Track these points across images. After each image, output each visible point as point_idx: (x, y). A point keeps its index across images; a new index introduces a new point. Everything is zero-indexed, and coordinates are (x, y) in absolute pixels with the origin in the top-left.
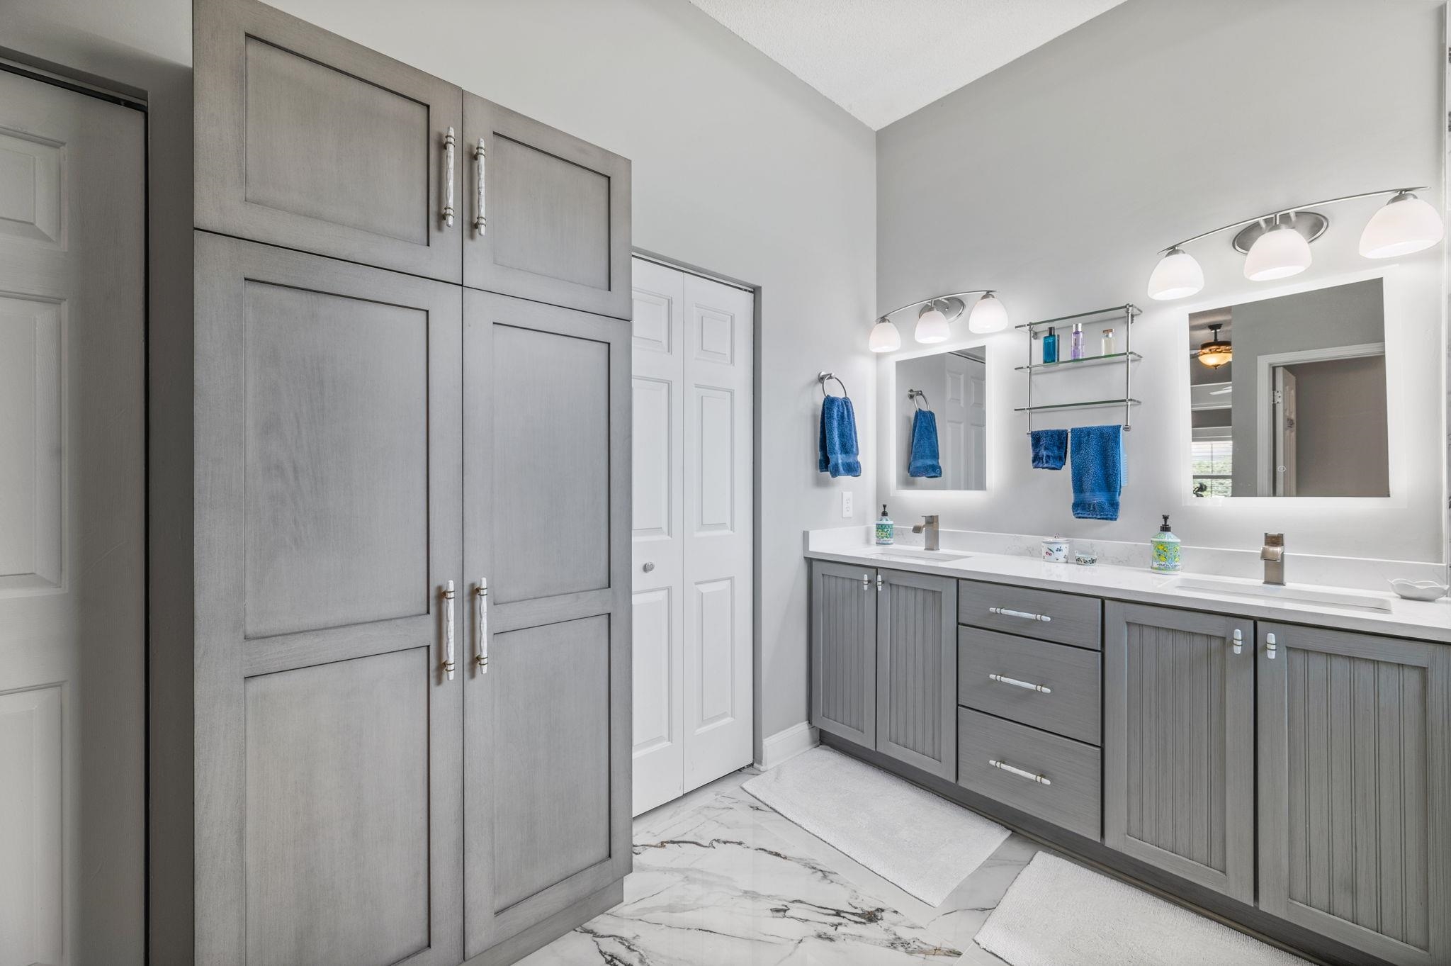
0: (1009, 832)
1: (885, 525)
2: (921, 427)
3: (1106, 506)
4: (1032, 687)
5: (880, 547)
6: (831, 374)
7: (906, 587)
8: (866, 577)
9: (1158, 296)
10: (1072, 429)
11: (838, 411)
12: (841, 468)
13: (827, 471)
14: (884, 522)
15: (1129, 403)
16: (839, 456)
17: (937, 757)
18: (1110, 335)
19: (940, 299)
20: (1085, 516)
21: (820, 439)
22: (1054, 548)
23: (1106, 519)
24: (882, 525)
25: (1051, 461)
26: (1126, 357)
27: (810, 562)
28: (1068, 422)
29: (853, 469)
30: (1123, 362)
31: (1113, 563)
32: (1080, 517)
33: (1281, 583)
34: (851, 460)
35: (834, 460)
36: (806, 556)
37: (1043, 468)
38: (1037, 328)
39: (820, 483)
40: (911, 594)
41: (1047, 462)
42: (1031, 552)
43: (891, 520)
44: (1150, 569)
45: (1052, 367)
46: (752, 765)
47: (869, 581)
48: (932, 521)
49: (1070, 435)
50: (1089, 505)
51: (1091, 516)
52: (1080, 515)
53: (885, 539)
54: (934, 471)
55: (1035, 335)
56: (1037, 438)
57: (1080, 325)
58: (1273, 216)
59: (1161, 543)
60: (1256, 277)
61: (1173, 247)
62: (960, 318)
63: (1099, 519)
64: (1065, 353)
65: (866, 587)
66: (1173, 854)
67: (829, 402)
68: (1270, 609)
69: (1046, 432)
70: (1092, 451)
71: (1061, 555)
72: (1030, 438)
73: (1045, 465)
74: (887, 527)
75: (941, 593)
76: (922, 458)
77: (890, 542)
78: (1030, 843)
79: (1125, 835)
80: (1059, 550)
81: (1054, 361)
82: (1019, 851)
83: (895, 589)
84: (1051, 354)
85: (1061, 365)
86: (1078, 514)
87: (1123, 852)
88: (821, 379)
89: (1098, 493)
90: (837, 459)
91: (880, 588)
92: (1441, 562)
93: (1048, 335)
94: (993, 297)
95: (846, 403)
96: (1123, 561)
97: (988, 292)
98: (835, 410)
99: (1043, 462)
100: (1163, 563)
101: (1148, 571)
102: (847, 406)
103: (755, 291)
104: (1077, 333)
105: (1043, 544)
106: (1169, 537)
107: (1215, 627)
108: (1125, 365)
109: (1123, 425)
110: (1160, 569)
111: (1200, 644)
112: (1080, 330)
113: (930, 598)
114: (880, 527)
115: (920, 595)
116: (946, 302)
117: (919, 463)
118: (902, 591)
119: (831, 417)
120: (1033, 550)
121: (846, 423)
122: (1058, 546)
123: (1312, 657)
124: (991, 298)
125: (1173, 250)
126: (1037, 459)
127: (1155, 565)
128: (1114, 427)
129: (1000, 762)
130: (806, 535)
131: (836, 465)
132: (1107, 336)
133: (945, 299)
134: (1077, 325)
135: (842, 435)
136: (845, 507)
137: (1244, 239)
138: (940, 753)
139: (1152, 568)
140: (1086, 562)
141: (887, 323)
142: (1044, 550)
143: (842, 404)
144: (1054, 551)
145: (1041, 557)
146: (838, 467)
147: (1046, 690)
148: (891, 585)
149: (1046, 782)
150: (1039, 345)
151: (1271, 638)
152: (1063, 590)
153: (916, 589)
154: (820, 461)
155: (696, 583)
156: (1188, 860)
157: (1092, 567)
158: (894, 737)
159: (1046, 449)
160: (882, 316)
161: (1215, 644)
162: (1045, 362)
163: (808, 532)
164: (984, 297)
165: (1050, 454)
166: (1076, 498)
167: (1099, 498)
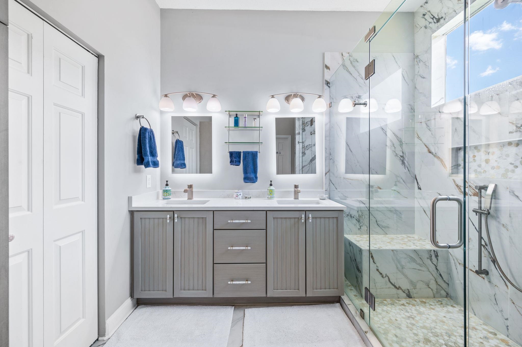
0: (234, 307)
1: (168, 190)
2: (179, 147)
3: (254, 178)
4: (244, 248)
5: (166, 201)
6: (143, 116)
7: (189, 218)
8: (168, 216)
9: (270, 110)
10: (243, 151)
11: (149, 135)
12: (151, 163)
13: (142, 165)
14: (167, 189)
15: (260, 144)
16: (150, 157)
17: (204, 288)
18: (256, 120)
19: (194, 93)
20: (248, 182)
21: (138, 148)
22: (239, 194)
23: (253, 183)
24: (166, 190)
25: (237, 162)
26: (259, 128)
27: (132, 213)
28: (241, 149)
29: (156, 164)
30: (258, 130)
31: (255, 197)
32: (247, 183)
33: (298, 199)
34: (155, 160)
35: (147, 159)
36: (129, 210)
37: (233, 165)
38: (231, 113)
39: (137, 171)
40: (192, 220)
41: (235, 163)
42: (229, 196)
43: (170, 188)
44: (267, 198)
45: (237, 128)
46: (97, 340)
47: (170, 218)
48: (190, 187)
49: (242, 154)
50: (249, 178)
51: (250, 182)
52: (247, 182)
53: (168, 196)
54: (183, 166)
55: (230, 116)
56: (231, 154)
57: (246, 115)
58: (296, 94)
59: (271, 190)
60: (292, 111)
61: (273, 96)
62: (201, 103)
63: (251, 183)
64: (241, 124)
65: (168, 221)
66: (286, 290)
67: (143, 131)
68: (309, 207)
69: (235, 152)
70: (250, 159)
71: (240, 196)
72: (229, 154)
73: (235, 164)
74: (169, 191)
75: (206, 218)
76: (180, 160)
77: (170, 198)
78: (242, 307)
79: (273, 290)
80: (240, 195)
81: (238, 126)
82: (240, 313)
83: (183, 219)
84: (236, 123)
85: (240, 128)
86: (246, 181)
87: (273, 296)
88: (137, 117)
89: (252, 174)
90: (149, 159)
91: (176, 220)
92: (323, 190)
93: (235, 116)
94: (216, 98)
95: (151, 131)
96: (258, 196)
97: (214, 95)
98: (147, 134)
99: (234, 163)
100: (271, 196)
101: (266, 199)
102: (152, 133)
103: (100, 57)
104: (245, 117)
105: (234, 193)
106: (272, 188)
107: (296, 215)
108: (259, 131)
109: (258, 151)
110: (270, 198)
111: (293, 221)
112: (246, 116)
113: (201, 221)
114: (165, 191)
115: (196, 220)
116: (195, 95)
117: (178, 162)
118: (187, 220)
119: (145, 137)
120: (229, 195)
121: (152, 141)
122: (240, 193)
123: (317, 219)
124: (215, 98)
125: (273, 97)
126: (232, 162)
127: (269, 197)
128: (256, 151)
129: (232, 281)
130: (130, 199)
131: (148, 162)
132: (255, 120)
133: (195, 93)
134: (245, 115)
135: (150, 147)
136: (147, 183)
137: (288, 98)
138: (206, 287)
139: (268, 198)
140: (249, 198)
141: (168, 98)
142: (235, 196)
143: (150, 131)
144: (239, 195)
145: (233, 198)
146: (149, 163)
147: (249, 248)
148: (181, 218)
149: (249, 282)
150: (232, 120)
151: (310, 216)
152: (254, 210)
153: (194, 218)
154: (138, 160)
155: (55, 241)
156: (290, 290)
157: (250, 199)
158: (183, 287)
159: (235, 158)
160: (166, 94)
161: (296, 220)
162: (235, 126)
163: (131, 197)
164: (213, 97)
165: (236, 160)
166: (244, 176)
167: (252, 176)
